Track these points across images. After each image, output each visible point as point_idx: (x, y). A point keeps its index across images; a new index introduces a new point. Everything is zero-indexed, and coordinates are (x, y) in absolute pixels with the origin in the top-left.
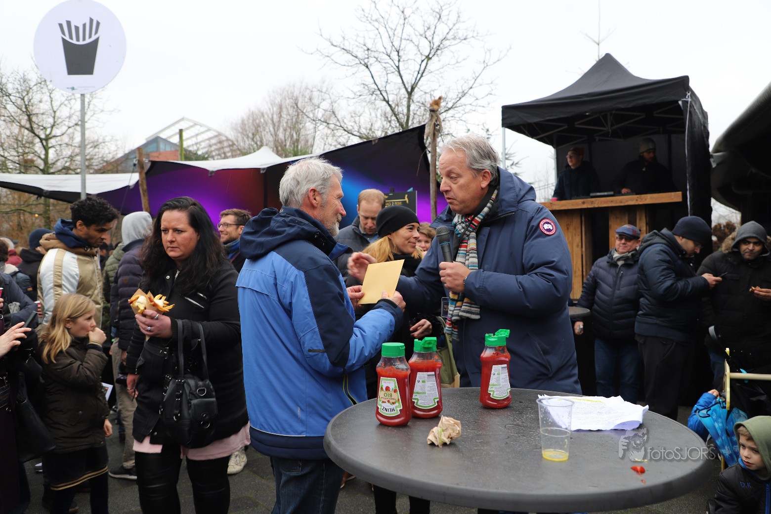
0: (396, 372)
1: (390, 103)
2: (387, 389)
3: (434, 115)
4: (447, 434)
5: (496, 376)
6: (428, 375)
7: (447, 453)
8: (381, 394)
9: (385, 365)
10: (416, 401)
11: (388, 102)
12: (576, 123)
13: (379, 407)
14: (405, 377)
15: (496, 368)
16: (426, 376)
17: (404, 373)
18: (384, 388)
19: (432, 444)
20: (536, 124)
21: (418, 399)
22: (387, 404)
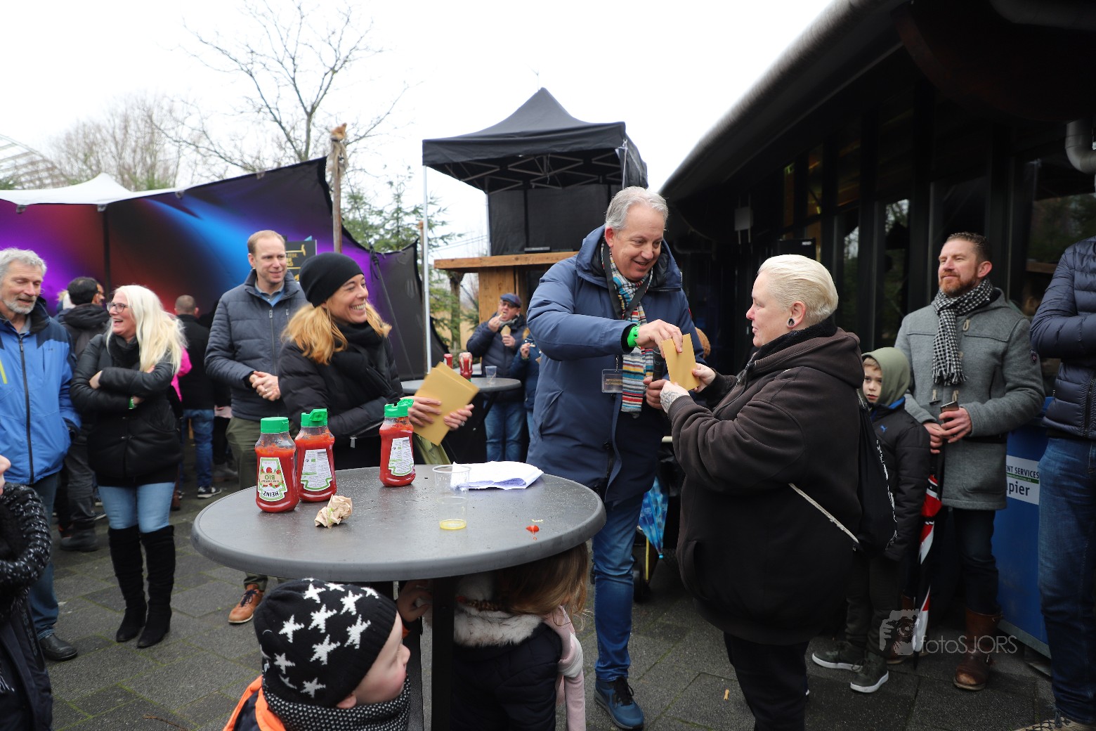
0: (279, 451)
1: (283, 125)
2: (269, 470)
3: (337, 146)
4: (337, 514)
5: (397, 450)
6: (319, 453)
7: (337, 533)
8: (261, 476)
9: (265, 443)
10: (305, 483)
11: (280, 123)
12: (509, 166)
13: (260, 492)
14: (291, 455)
15: (397, 442)
16: (316, 454)
17: (289, 450)
18: (265, 470)
19: (321, 526)
20: (463, 163)
21: (307, 481)
22: (269, 487)
